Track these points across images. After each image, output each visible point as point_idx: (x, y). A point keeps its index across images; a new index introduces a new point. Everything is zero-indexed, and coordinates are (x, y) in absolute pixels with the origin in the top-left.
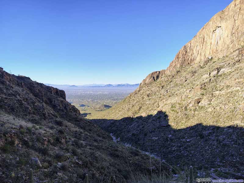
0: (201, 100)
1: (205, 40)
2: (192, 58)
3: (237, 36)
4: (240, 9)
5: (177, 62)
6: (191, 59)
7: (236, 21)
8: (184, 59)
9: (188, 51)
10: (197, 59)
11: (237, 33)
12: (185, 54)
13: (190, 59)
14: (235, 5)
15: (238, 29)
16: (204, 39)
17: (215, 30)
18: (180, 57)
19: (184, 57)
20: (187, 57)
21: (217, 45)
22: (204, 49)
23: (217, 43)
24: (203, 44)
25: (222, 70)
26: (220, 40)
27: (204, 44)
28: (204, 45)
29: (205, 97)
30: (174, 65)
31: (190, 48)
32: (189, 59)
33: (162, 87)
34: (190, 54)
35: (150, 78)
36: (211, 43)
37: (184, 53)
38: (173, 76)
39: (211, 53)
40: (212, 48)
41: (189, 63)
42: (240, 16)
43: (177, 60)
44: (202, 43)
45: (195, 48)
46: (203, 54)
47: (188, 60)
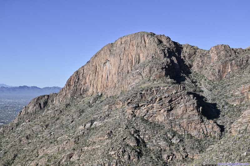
0: (72, 155)
1: (97, 70)
2: (85, 88)
3: (122, 76)
4: (125, 49)
5: (68, 91)
6: (84, 90)
7: (122, 61)
8: (75, 88)
9: (81, 78)
10: (90, 90)
11: (122, 73)
12: (78, 82)
13: (82, 89)
14: (121, 43)
15: (123, 69)
16: (96, 68)
17: (106, 63)
18: (71, 84)
19: (76, 86)
20: (79, 86)
21: (107, 80)
22: (96, 80)
23: (108, 77)
24: (95, 74)
25: (95, 123)
26: (110, 75)
27: (96, 74)
28: (96, 75)
29: (76, 153)
30: (65, 94)
31: (83, 74)
32: (81, 89)
33: (47, 126)
34: (83, 83)
35: (35, 105)
36: (102, 76)
37: (76, 80)
38: (61, 112)
39: (102, 87)
40: (103, 82)
41: (81, 94)
42: (124, 56)
43: (68, 88)
44: (95, 73)
45: (88, 76)
46: (95, 86)
47: (81, 90)
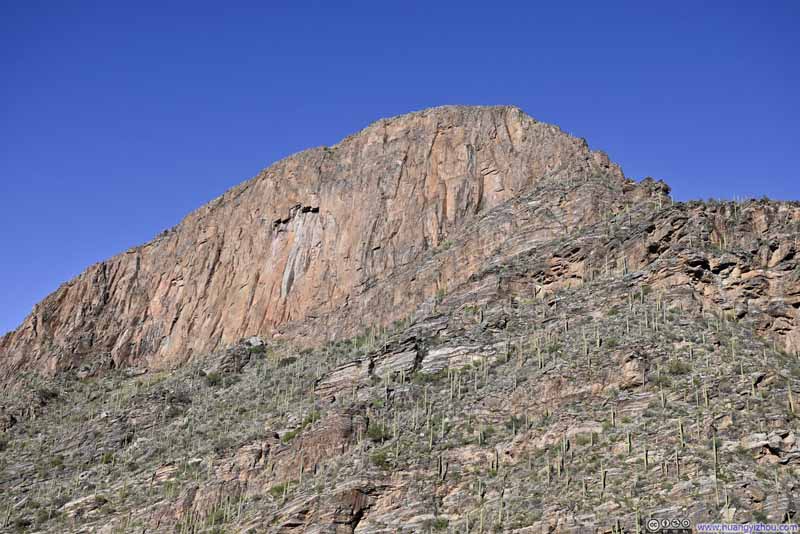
0: (370, 499)
1: (225, 256)
2: (137, 340)
3: (390, 263)
4: (406, 159)
5: (37, 346)
6: (129, 344)
7: (389, 202)
8: (87, 335)
9: (120, 294)
10: (164, 349)
11: (389, 249)
12: (99, 311)
13: (120, 342)
14: (385, 141)
15: (395, 233)
16: (219, 251)
17: (286, 222)
18: (63, 318)
19: (92, 325)
20: (106, 327)
21: (288, 291)
22: (213, 298)
23: (291, 279)
24: (211, 274)
25: (433, 353)
26: (306, 269)
27: (216, 273)
28: (214, 279)
29: (399, 484)
30: (18, 357)
31: (132, 280)
32: (114, 340)
34: (127, 315)
36: (257, 277)
37: (95, 302)
39: (254, 323)
40: (262, 301)
41: (112, 362)
42: (403, 183)
43: (41, 331)
44: (207, 272)
45: (162, 289)
46: (204, 324)
47: (111, 346)
